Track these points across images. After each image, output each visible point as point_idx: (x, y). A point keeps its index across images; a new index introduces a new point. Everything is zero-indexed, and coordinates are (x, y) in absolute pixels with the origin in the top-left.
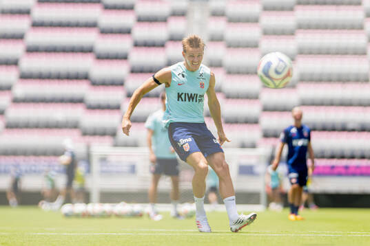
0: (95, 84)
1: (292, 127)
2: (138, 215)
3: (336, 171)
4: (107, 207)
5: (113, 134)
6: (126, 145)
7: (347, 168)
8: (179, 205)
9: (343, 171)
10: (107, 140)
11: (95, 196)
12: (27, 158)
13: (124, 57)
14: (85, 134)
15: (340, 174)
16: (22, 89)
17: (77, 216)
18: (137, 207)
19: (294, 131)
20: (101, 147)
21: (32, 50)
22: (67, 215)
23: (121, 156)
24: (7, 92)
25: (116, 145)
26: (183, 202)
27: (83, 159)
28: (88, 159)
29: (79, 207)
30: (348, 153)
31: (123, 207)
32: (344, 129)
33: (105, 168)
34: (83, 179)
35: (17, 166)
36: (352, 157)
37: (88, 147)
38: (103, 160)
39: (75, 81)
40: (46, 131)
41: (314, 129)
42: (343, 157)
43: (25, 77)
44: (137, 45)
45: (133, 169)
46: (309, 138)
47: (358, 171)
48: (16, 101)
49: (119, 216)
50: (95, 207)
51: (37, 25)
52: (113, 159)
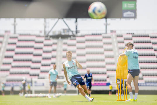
0: (33, 62)
1: (87, 74)
2: (45, 97)
3: (96, 84)
4: (37, 95)
5: (38, 75)
6: (41, 78)
7: (99, 84)
8: (56, 94)
9: (98, 84)
10: (37, 77)
11: (33, 92)
12: (16, 82)
13: (41, 55)
14: (31, 75)
15: (97, 85)
16: (14, 64)
17: (29, 97)
18: (44, 95)
19: (88, 75)
20: (35, 79)
21: (16, 54)
22: (26, 97)
23: (40, 81)
24: (10, 65)
25: (39, 78)
26: (56, 93)
27: (30, 82)
28: (31, 82)
29: (29, 95)
30: (99, 80)
31: (41, 95)
32: (98, 74)
33: (36, 84)
34: (29, 87)
35: (13, 84)
36: (100, 81)
37: (32, 79)
38: (36, 82)
39: (28, 62)
40: (20, 75)
41: (93, 74)
42: (98, 81)
43: (15, 61)
44: (44, 52)
45: (43, 85)
46: (92, 76)
47: (102, 84)
48: (12, 67)
49: (40, 97)
50: (33, 95)
51: (18, 47)
52: (38, 82)
